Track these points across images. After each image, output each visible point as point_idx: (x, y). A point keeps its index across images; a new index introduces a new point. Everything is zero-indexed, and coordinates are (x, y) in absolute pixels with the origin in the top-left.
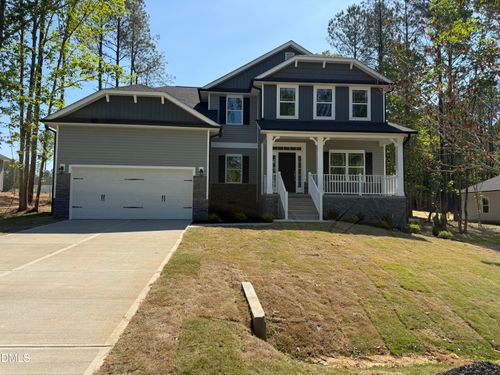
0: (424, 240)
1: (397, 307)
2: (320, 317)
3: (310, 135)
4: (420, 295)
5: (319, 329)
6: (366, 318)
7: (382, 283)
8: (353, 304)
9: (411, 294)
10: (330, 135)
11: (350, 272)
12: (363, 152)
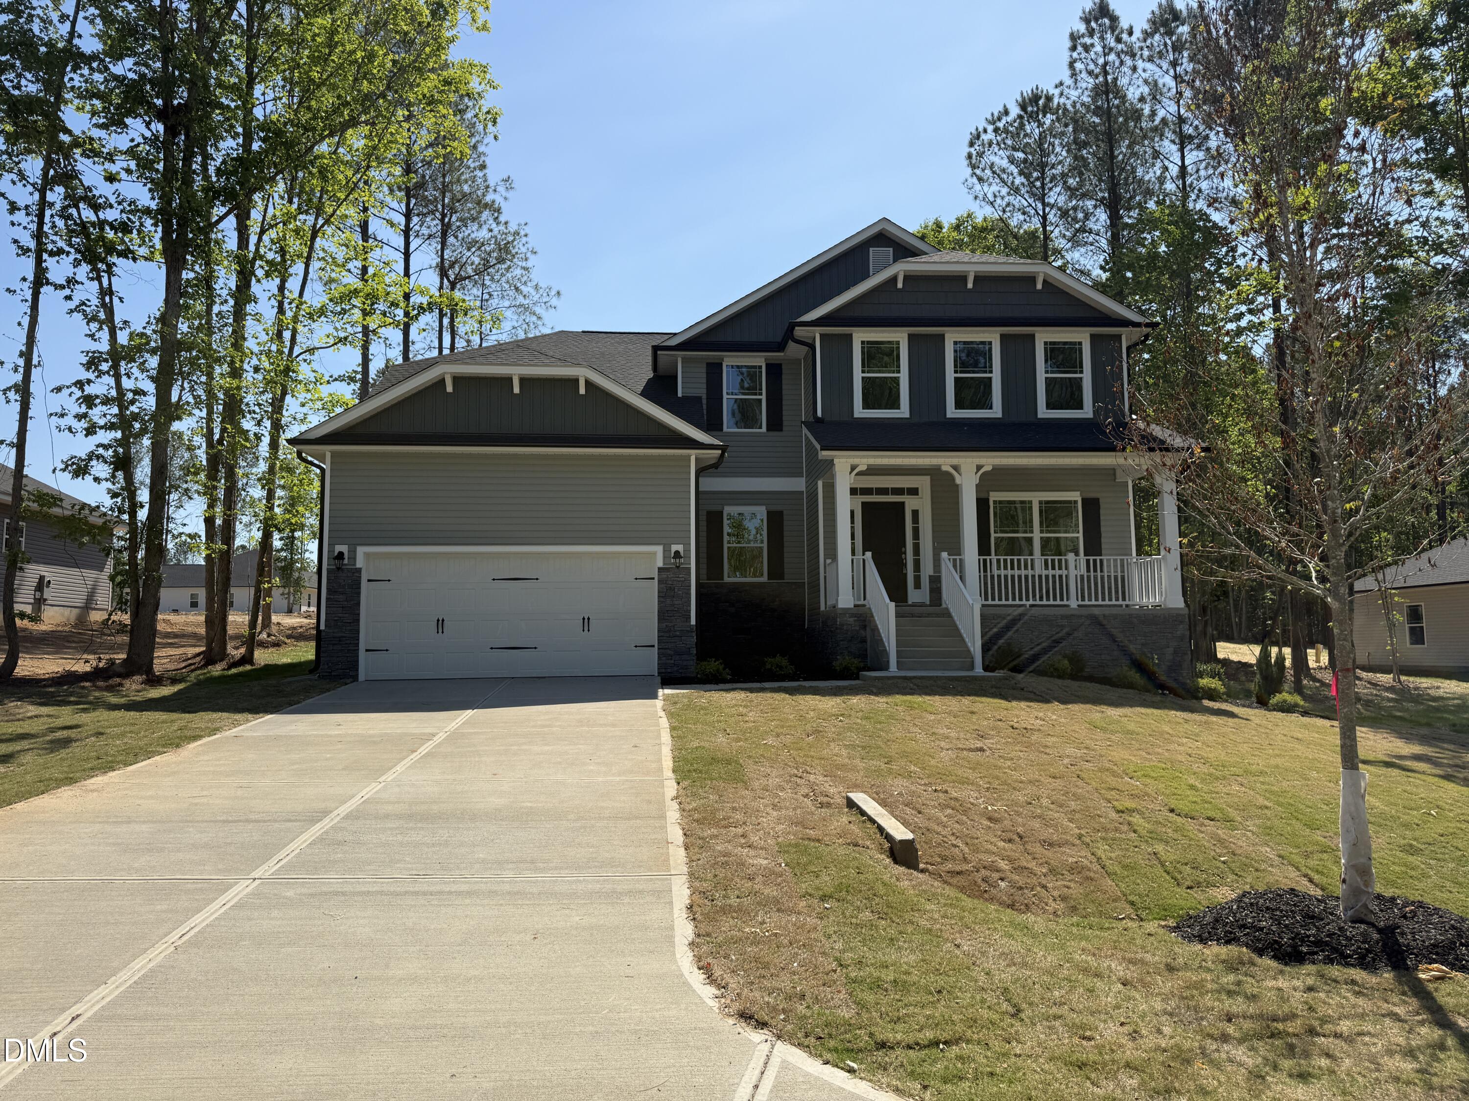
0: (1232, 715)
1: (1160, 848)
2: (1003, 865)
3: (944, 460)
4: (1211, 827)
5: (1003, 884)
6: (1096, 867)
7: (1130, 804)
8: (1067, 843)
9: (1190, 825)
10: (991, 460)
11: (1058, 783)
12: (1075, 496)
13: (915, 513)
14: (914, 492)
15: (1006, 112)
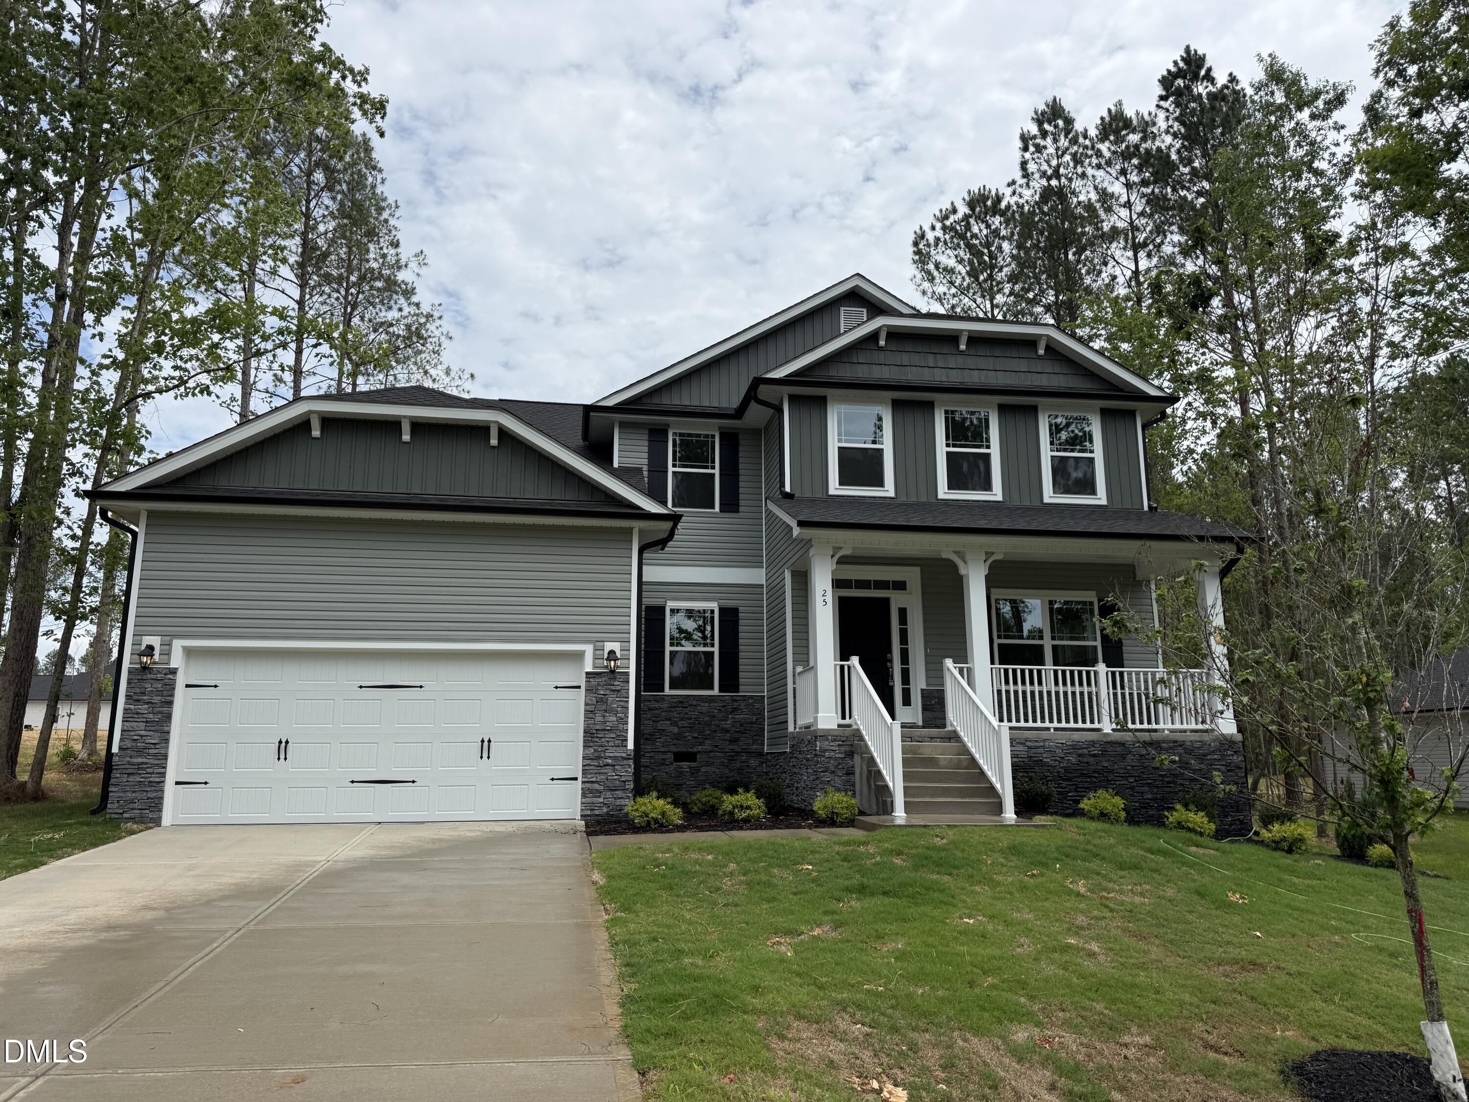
13: (903, 612)
14: (900, 586)
15: (954, 211)
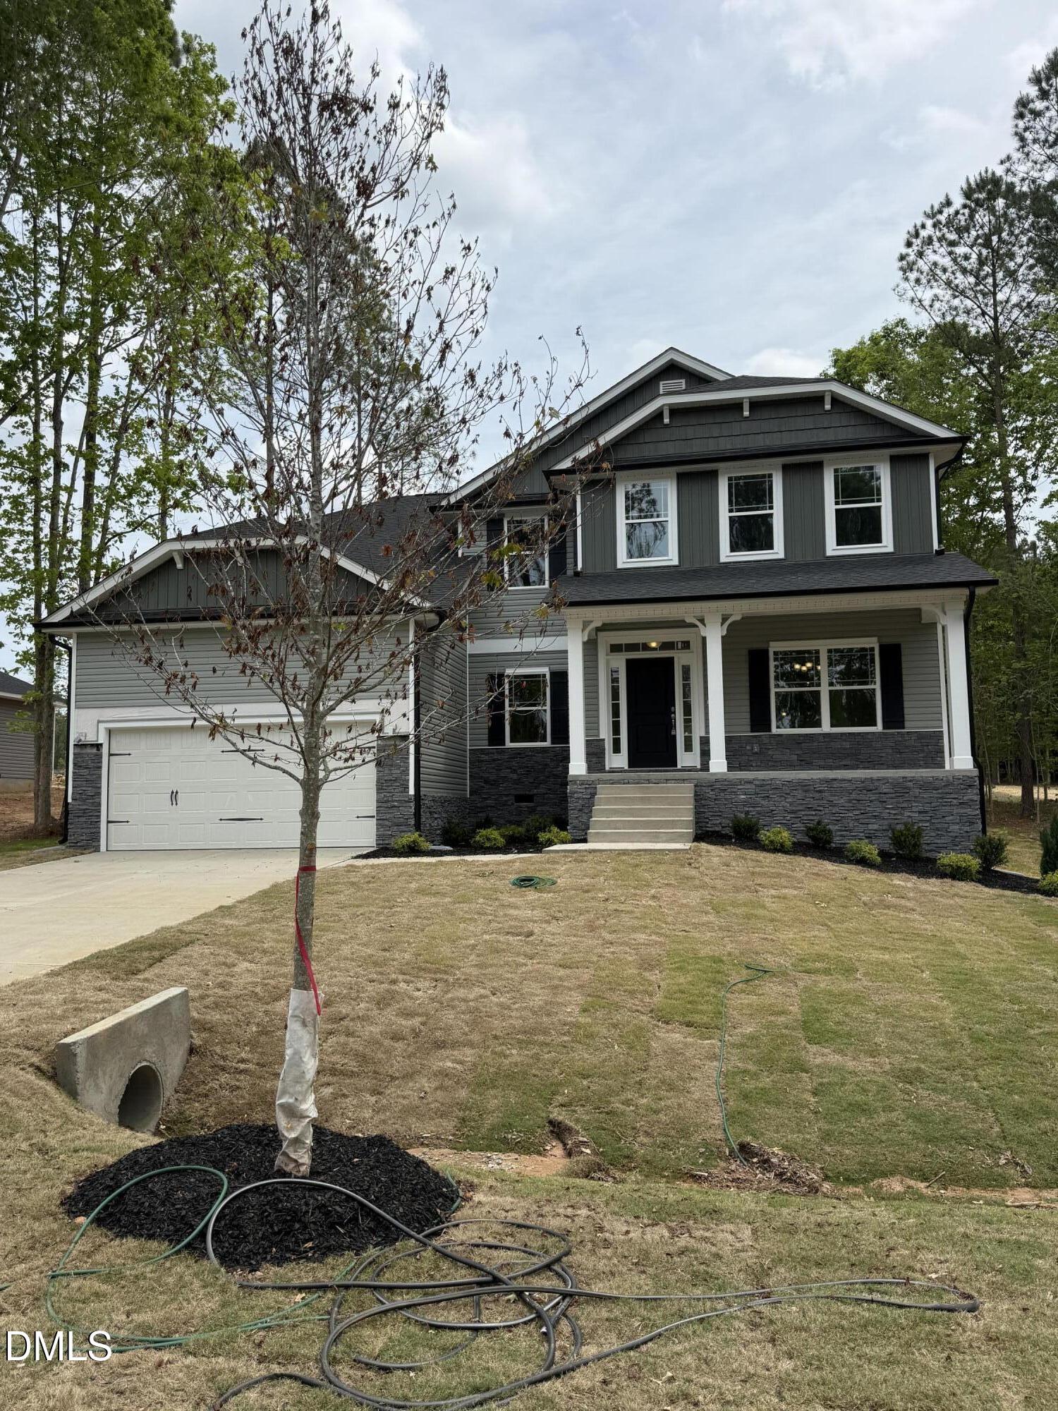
3: (687, 611)
10: (738, 610)
12: (872, 643)
